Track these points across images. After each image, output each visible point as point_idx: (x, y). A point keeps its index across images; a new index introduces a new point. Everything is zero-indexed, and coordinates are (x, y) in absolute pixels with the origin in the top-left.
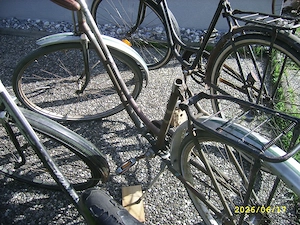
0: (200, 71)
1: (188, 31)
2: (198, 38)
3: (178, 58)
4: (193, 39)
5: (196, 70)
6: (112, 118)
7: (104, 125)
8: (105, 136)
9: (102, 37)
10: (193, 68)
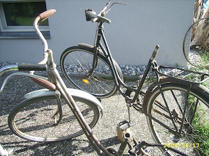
0: (139, 104)
1: (127, 67)
2: (134, 72)
3: (122, 94)
4: (131, 73)
5: (136, 103)
6: (79, 138)
7: (73, 143)
8: (74, 152)
9: (67, 90)
10: (133, 101)
